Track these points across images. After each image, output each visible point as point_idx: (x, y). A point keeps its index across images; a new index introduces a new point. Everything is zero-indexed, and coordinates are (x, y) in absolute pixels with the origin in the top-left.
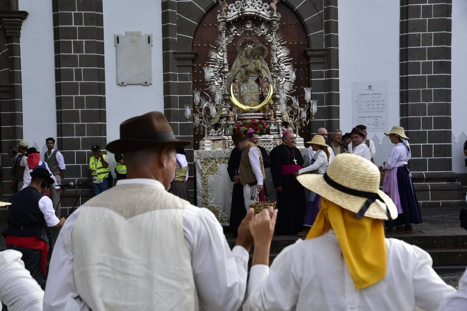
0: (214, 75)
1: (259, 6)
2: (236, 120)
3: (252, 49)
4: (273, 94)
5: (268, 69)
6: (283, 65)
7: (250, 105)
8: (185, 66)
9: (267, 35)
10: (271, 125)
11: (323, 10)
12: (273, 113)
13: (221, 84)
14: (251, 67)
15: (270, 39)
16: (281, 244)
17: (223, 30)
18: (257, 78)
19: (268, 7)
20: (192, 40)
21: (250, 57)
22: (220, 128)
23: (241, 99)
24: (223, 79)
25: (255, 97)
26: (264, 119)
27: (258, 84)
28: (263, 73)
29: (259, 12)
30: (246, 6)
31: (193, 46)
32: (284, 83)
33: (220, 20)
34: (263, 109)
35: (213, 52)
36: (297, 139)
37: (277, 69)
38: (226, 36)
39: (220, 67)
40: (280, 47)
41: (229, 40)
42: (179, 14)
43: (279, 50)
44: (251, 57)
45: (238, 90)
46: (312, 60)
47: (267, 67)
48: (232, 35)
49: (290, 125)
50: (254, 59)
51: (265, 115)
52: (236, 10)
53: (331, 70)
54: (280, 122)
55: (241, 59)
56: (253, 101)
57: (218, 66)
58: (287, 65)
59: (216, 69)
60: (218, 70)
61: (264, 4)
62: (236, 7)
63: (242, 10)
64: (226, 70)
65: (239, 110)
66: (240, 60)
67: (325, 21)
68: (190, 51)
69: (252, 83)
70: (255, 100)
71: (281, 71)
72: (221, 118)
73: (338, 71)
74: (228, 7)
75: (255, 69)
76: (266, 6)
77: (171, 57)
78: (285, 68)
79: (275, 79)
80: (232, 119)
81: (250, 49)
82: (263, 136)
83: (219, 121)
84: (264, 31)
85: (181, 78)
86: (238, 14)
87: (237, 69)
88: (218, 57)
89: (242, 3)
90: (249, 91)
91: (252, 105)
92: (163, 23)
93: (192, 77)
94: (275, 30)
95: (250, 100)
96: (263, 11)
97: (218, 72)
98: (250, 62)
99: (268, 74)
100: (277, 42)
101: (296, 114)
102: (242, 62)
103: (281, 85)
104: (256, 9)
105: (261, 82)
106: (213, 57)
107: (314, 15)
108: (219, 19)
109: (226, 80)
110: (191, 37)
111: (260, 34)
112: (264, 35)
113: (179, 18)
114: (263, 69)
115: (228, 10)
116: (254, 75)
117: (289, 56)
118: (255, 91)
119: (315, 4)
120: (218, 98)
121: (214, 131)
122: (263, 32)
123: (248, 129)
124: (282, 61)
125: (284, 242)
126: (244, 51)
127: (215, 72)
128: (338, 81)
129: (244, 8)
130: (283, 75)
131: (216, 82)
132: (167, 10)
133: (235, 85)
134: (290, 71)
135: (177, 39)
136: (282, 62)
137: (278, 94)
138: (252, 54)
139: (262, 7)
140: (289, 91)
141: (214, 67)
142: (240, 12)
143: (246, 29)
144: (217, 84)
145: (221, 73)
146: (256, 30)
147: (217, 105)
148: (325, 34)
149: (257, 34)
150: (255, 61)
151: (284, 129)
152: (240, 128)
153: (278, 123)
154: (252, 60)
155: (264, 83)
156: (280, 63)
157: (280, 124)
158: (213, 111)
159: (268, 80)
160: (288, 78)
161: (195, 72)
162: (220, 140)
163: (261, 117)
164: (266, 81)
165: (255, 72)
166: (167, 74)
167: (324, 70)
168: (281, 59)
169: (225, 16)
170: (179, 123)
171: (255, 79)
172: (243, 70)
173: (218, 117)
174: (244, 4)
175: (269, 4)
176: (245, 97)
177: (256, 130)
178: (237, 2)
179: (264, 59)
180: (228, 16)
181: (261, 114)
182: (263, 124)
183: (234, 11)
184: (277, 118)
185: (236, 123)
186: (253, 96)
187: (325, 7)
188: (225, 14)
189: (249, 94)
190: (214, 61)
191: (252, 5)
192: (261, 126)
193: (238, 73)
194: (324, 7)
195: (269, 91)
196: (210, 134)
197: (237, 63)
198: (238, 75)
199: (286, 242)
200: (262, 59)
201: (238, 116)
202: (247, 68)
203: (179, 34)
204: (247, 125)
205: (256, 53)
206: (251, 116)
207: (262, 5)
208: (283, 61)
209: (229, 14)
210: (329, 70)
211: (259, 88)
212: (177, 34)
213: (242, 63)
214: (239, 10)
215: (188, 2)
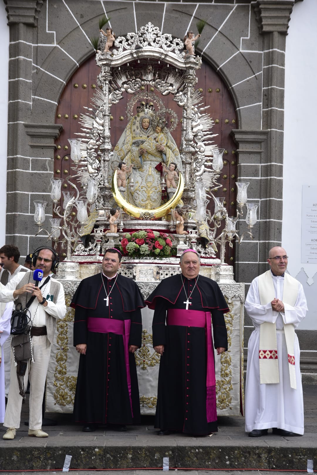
0: (86, 156)
1: (166, 44)
2: (121, 231)
3: (152, 115)
4: (185, 191)
5: (177, 150)
6: (202, 144)
7: (145, 207)
8: (43, 147)
9: (178, 95)
10: (179, 241)
11: (262, 72)
12: (183, 222)
13: (98, 169)
14: (150, 145)
15: (181, 101)
16: (191, 452)
17: (105, 80)
18: (158, 163)
19: (182, 46)
20: (55, 108)
21: (147, 129)
22: (93, 243)
23: (131, 197)
24: (102, 161)
25: (154, 195)
26: (168, 231)
27: (160, 173)
28: (168, 156)
29: (165, 53)
30: (144, 41)
31: (57, 117)
32: (202, 175)
33: (101, 63)
34: (168, 215)
35: (88, 118)
36: (222, 267)
37: (192, 149)
38: (110, 91)
39: (98, 143)
40: (199, 114)
41: (114, 99)
42: (37, 65)
43: (196, 120)
44: (150, 129)
45: (125, 182)
46: (242, 148)
47: (175, 147)
48: (119, 91)
49: (210, 244)
50: (155, 131)
51: (169, 225)
52: (128, 47)
53: (270, 165)
54: (194, 238)
55: (133, 130)
56: (150, 202)
57: (94, 140)
58: (209, 144)
59: (91, 146)
60: (94, 147)
61: (174, 40)
62: (129, 43)
63: (138, 47)
64: (108, 146)
65: (126, 214)
66: (131, 132)
67: (265, 88)
68: (52, 124)
69: (149, 172)
70: (153, 200)
71: (198, 154)
72: (96, 226)
73: (281, 167)
74: (114, 42)
75: (157, 148)
76: (177, 44)
77: (21, 131)
78: (205, 150)
79: (188, 166)
80: (114, 229)
81: (149, 115)
82: (165, 260)
83: (93, 232)
84: (173, 87)
85: (36, 165)
86: (131, 54)
87: (125, 147)
88: (95, 126)
89: (138, 37)
90: (144, 184)
91: (149, 207)
92: (10, 78)
93: (53, 166)
94: (191, 85)
95: (145, 199)
96: (173, 51)
97: (93, 150)
98: (148, 137)
99: (177, 158)
100: (193, 107)
101: (219, 227)
102: (134, 135)
103: (198, 178)
104: (161, 47)
105: (164, 169)
106: (86, 125)
107: (248, 79)
108: (99, 60)
109: (107, 163)
110: (54, 102)
111: (167, 92)
112: (173, 94)
113: (35, 71)
114: (168, 149)
115: (113, 47)
116: (154, 159)
117: (212, 130)
118: (154, 185)
119: (251, 62)
120: (92, 192)
121: (82, 248)
122: (170, 88)
123: (140, 246)
124: (200, 137)
125: (197, 450)
126: (138, 119)
127: (89, 151)
128: (280, 183)
129: (141, 45)
130: (202, 160)
131: (89, 166)
132: (17, 57)
133: (121, 172)
134: (215, 156)
135: (31, 103)
136: (200, 139)
137: (192, 191)
138: (152, 124)
139: (172, 44)
140: (211, 188)
141: (87, 142)
142: (134, 51)
143: (143, 82)
144: (91, 170)
145: (100, 152)
146: (159, 85)
147: (89, 205)
148: (263, 108)
149: (162, 91)
150: (156, 134)
151: (200, 250)
152: (126, 245)
153: (190, 239)
154: (152, 133)
155: (169, 172)
156: (197, 141)
157: (194, 240)
158: (82, 212)
159: (176, 167)
160: (211, 167)
161: (59, 157)
162: (91, 263)
163: (164, 228)
164: (174, 168)
165: (156, 154)
166: (13, 159)
167: (259, 164)
168: (199, 134)
169: (109, 57)
170: (29, 236)
171: (156, 166)
172: (135, 149)
173: (91, 225)
174: (142, 39)
175: (184, 41)
176: (138, 194)
177: (154, 248)
178: (130, 34)
179: (171, 133)
180: (114, 56)
181: (163, 222)
182: (165, 239)
183: (125, 49)
184: (190, 230)
185: (120, 236)
186: (151, 192)
187: (265, 67)
188: (110, 53)
189: (143, 189)
190: (88, 133)
191: (154, 41)
192: (162, 242)
193: (127, 154)
194: (263, 67)
195: (177, 186)
196: (76, 254)
197: (126, 138)
198: (127, 157)
199: (201, 450)
200: (167, 133)
201: (124, 224)
202: (142, 146)
203: (36, 97)
204: (140, 240)
205: (158, 122)
206: (146, 225)
207: (171, 42)
208: (202, 137)
209: (116, 53)
210: (268, 164)
211: (161, 180)
212: (32, 96)
213: (135, 137)
214: (134, 48)
215: (52, 47)
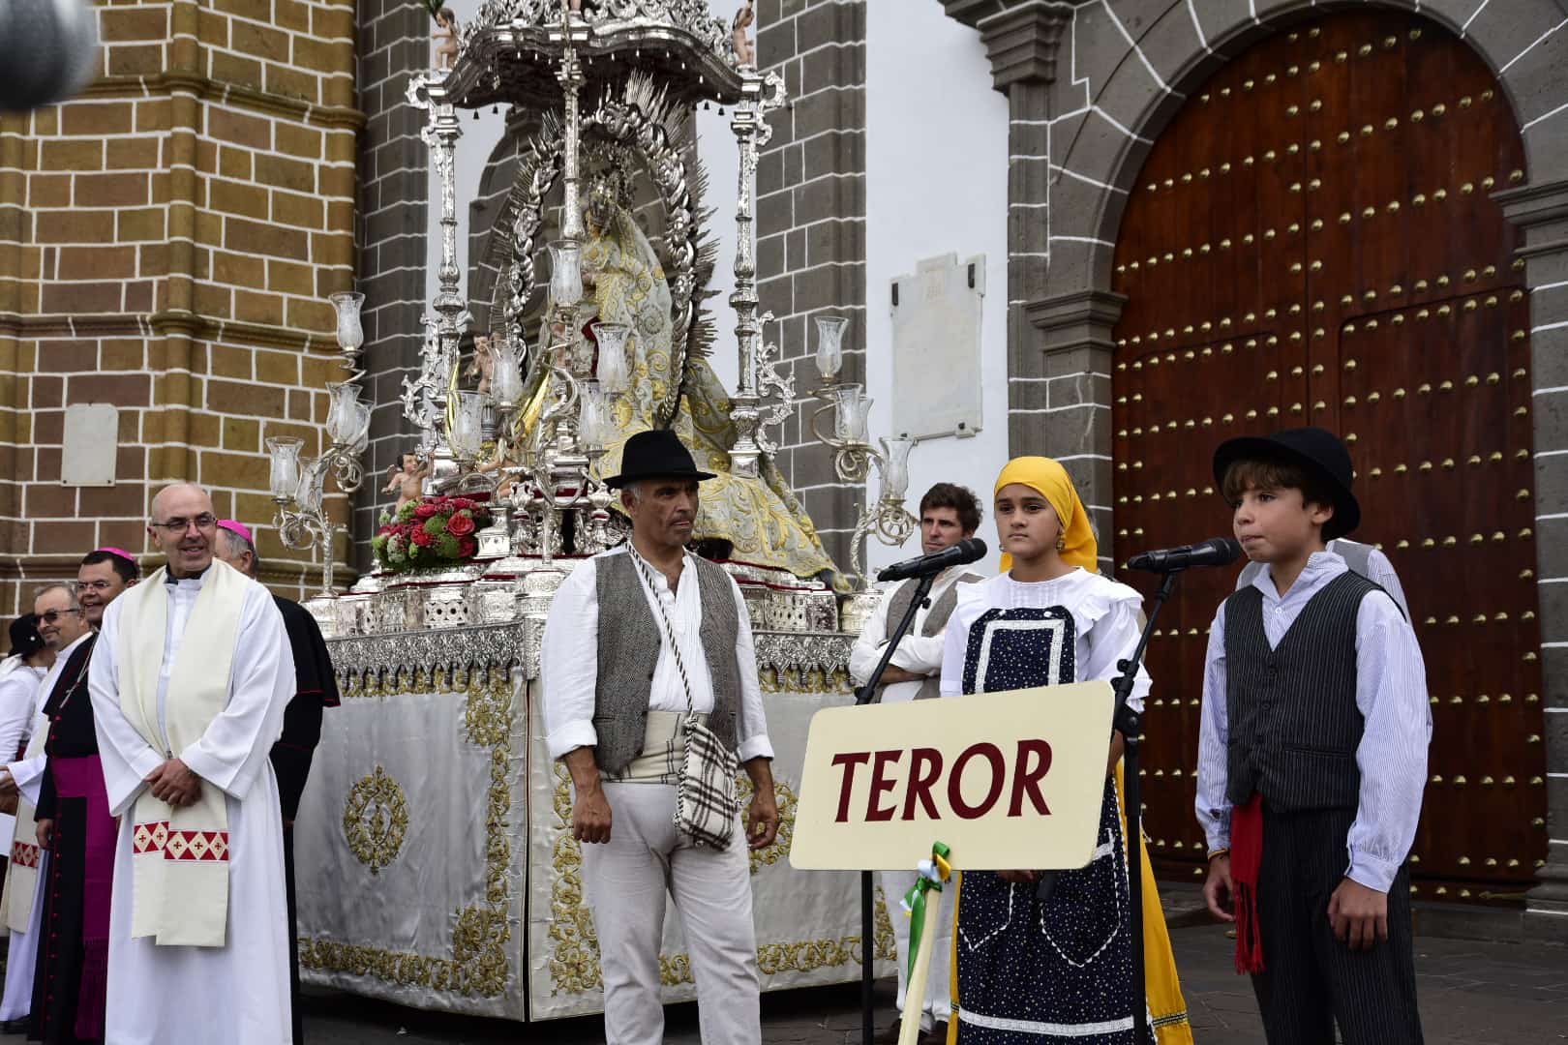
8: (1068, 349)
20: (1092, 254)
46: (1530, 242)
64: (454, 300)
68: (1088, 288)
85: (1058, 393)
109: (446, 343)
113: (1056, 179)
133: (482, 359)
135: (1048, 254)
192: (431, 524)
203: (1057, 238)
212: (1050, 239)
215: (1082, 114)
